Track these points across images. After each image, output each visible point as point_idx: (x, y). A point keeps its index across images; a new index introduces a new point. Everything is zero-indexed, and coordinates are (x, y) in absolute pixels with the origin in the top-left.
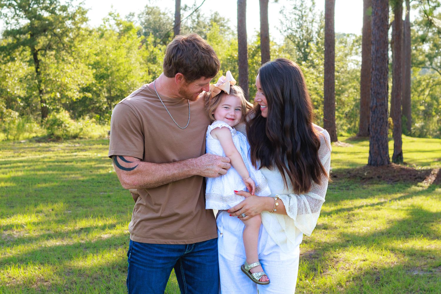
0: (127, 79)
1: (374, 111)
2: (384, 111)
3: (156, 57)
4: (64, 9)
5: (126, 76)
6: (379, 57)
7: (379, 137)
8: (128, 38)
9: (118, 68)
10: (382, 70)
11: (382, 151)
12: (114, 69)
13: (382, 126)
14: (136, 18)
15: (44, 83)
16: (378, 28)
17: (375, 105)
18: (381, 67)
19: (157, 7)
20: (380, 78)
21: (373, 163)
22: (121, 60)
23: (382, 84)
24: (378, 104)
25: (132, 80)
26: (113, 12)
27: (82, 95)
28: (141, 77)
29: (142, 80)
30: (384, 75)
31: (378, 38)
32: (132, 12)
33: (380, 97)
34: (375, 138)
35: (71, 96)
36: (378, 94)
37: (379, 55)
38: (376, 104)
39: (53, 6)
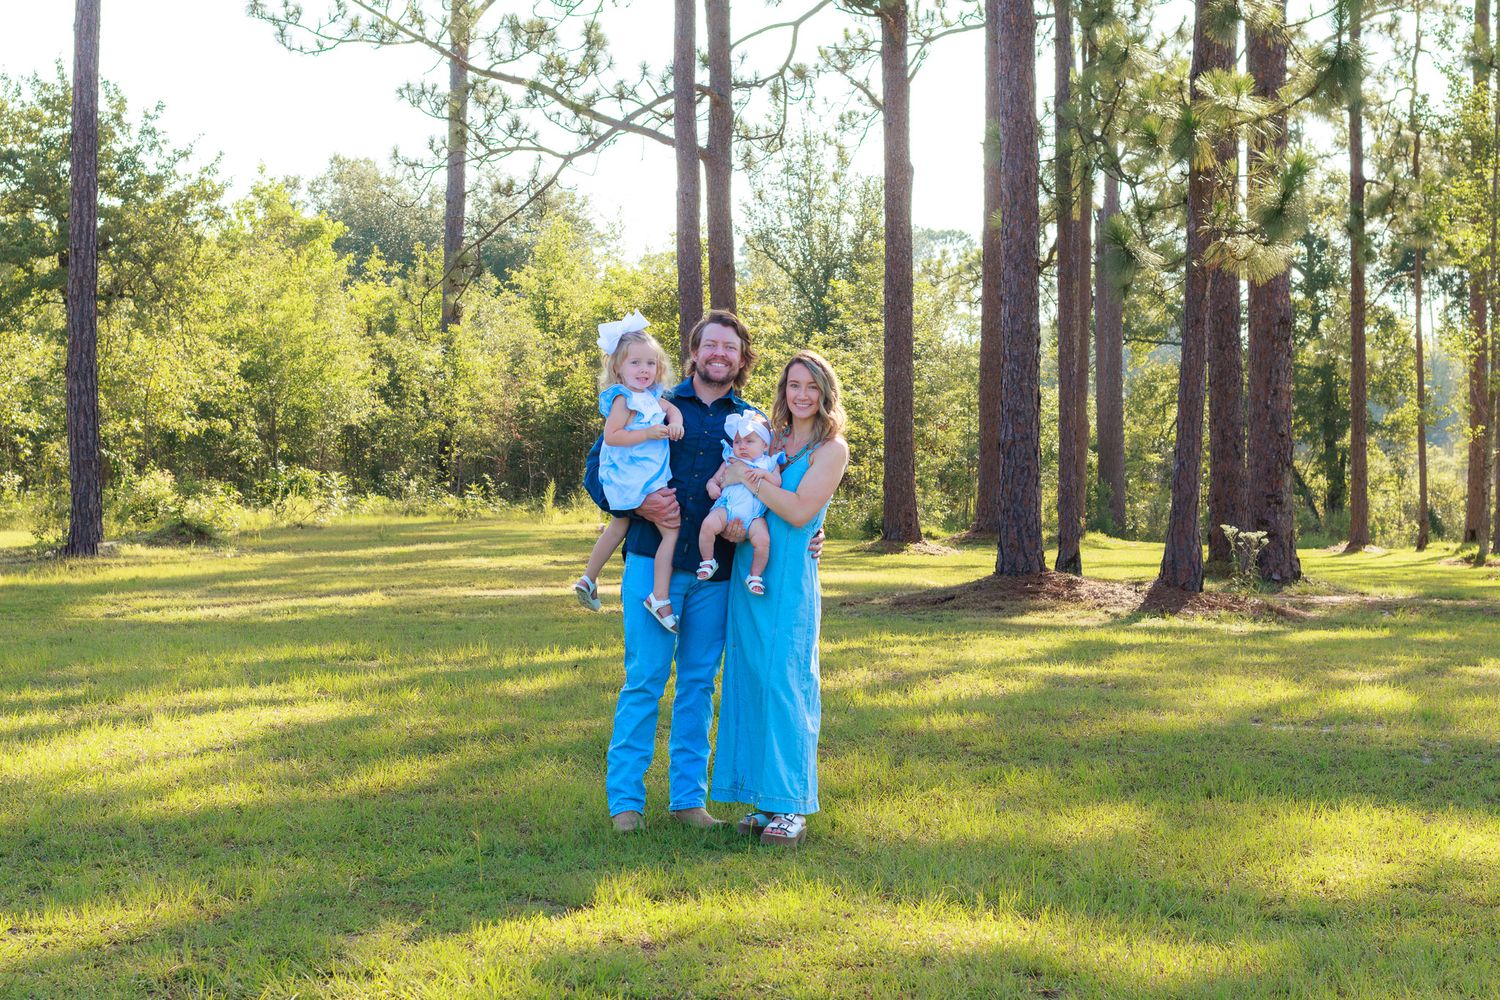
0: (323, 379)
1: (1009, 453)
2: (1031, 452)
3: (392, 315)
4: (155, 184)
5: (321, 370)
6: (1018, 331)
7: (1020, 510)
8: (311, 258)
9: (296, 347)
10: (1025, 360)
11: (1026, 542)
12: (285, 349)
13: (1026, 485)
14: (302, 195)
15: (107, 393)
16: (1017, 266)
17: (1010, 438)
18: (1023, 354)
19: (367, 161)
20: (1021, 379)
21: (1006, 568)
22: (304, 326)
23: (1026, 392)
24: (1018, 437)
25: (334, 381)
26: (266, 183)
27: (204, 424)
28: (359, 374)
29: (365, 382)
30: (1031, 371)
31: (1015, 289)
32: (293, 175)
33: (1022, 420)
34: (1011, 513)
35: (176, 426)
36: (1018, 413)
37: (1018, 327)
38: (1014, 437)
39: (127, 177)
